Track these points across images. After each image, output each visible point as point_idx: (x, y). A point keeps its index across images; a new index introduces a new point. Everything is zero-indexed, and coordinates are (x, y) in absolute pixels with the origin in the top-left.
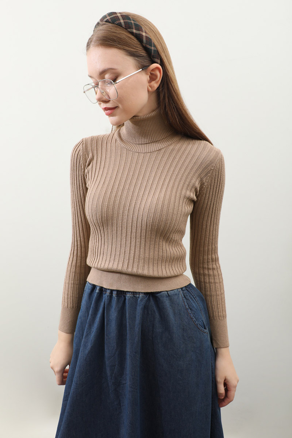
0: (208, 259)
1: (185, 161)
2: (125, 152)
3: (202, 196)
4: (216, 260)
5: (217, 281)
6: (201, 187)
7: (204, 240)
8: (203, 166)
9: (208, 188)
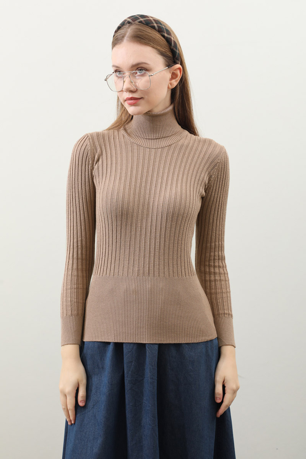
0: (214, 256)
1: (193, 157)
2: (135, 147)
3: (210, 188)
4: (222, 258)
5: (223, 278)
6: (209, 180)
7: (211, 235)
8: (210, 160)
9: (215, 180)
